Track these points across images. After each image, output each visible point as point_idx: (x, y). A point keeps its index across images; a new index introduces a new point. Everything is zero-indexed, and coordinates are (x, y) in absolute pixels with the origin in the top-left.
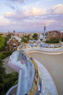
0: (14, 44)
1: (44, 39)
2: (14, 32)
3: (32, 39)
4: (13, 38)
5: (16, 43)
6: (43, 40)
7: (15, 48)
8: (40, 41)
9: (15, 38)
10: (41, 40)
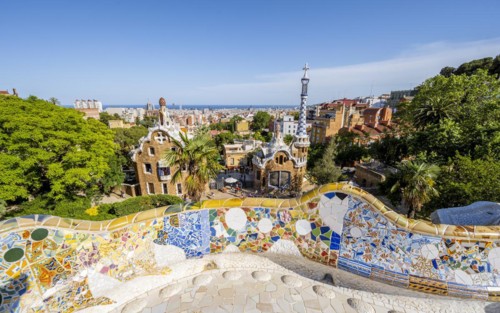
0: (163, 163)
1: (302, 136)
3: (246, 137)
4: (156, 133)
6: (297, 143)
8: (282, 143)
10: (289, 140)
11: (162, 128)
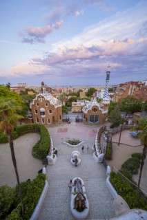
0: (42, 110)
1: (106, 99)
2: (43, 84)
3: (82, 99)
4: (39, 97)
5: (44, 108)
6: (104, 102)
7: (44, 116)
8: (96, 103)
9: (43, 97)
10: (99, 101)
11: (42, 95)
